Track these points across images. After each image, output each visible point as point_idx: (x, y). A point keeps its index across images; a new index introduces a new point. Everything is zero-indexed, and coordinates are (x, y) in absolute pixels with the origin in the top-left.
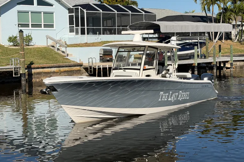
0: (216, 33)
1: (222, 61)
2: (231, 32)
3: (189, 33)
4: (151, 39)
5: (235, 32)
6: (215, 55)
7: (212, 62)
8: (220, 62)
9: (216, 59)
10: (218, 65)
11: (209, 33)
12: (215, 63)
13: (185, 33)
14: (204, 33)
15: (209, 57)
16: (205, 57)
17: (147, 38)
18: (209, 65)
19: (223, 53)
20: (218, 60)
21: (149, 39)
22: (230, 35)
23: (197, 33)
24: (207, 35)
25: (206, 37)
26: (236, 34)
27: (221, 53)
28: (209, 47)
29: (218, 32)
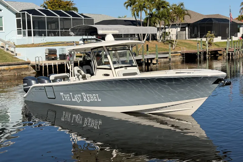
0: (144, 35)
1: (149, 58)
2: (156, 34)
3: (122, 35)
4: (90, 40)
5: (159, 34)
6: (143, 53)
7: (141, 59)
8: (148, 59)
9: (145, 56)
10: (146, 62)
11: (138, 35)
12: (144, 60)
13: (118, 35)
14: (134, 35)
15: (139, 55)
16: (135, 55)
17: (87, 39)
18: (139, 62)
19: (150, 52)
20: (146, 57)
21: (89, 40)
22: (155, 36)
23: (128, 34)
24: (137, 36)
25: (136, 38)
26: (161, 35)
27: (148, 51)
28: (138, 46)
29: (145, 34)
